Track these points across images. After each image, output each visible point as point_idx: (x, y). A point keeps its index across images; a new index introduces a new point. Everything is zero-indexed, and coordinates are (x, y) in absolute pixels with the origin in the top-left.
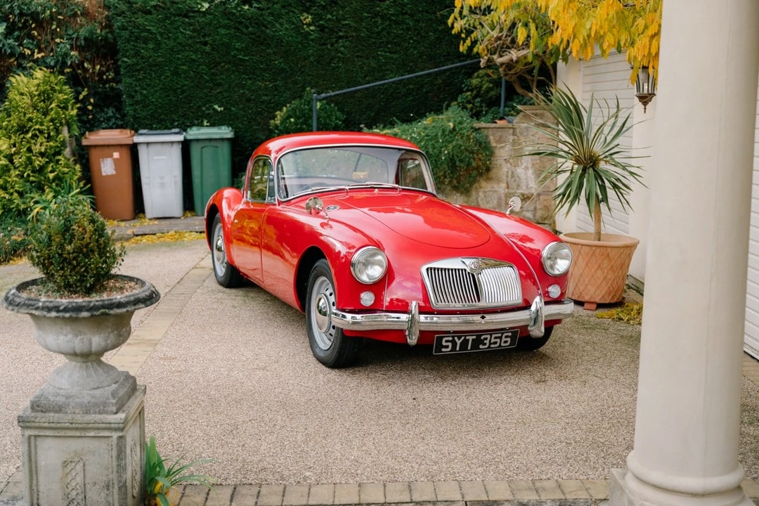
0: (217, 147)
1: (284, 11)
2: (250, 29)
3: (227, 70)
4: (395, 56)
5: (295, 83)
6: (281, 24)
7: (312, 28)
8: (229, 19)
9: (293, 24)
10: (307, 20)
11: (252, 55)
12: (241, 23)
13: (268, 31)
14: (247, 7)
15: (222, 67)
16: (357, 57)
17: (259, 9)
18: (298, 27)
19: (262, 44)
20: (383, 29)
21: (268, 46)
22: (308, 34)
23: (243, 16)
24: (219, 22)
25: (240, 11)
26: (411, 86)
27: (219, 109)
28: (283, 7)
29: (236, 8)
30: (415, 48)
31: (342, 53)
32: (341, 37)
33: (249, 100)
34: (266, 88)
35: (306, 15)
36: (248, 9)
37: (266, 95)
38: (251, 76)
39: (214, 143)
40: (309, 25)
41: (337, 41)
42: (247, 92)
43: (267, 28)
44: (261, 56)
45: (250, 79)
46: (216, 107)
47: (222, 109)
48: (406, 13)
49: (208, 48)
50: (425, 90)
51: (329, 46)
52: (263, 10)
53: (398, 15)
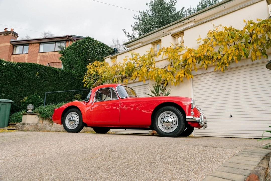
0: (7, 105)
1: (30, 70)
2: (19, 73)
3: (8, 84)
4: (59, 87)
5: (31, 90)
6: (29, 73)
7: (38, 76)
8: (12, 69)
9: (33, 74)
10: (37, 74)
11: (18, 80)
12: (16, 71)
13: (25, 75)
14: (19, 67)
15: (7, 82)
16: (50, 86)
17: (23, 68)
18: (34, 75)
19: (22, 78)
20: (57, 80)
21: (24, 79)
22: (37, 77)
23: (18, 69)
24: (9, 69)
25: (17, 68)
26: (62, 96)
27: (4, 95)
28: (30, 69)
29: (15, 66)
30: (64, 86)
31: (46, 84)
32: (46, 80)
33: (14, 93)
34: (21, 90)
35: (37, 72)
36: (19, 68)
37: (21, 93)
38: (16, 86)
39: (6, 104)
40: (37, 75)
41: (44, 81)
42: (14, 91)
43: (25, 74)
44: (21, 81)
45: (16, 87)
46: (3, 94)
47: (5, 95)
48: (62, 78)
49: (3, 76)
50: (65, 97)
51: (42, 82)
52: (24, 69)
53: (61, 78)
